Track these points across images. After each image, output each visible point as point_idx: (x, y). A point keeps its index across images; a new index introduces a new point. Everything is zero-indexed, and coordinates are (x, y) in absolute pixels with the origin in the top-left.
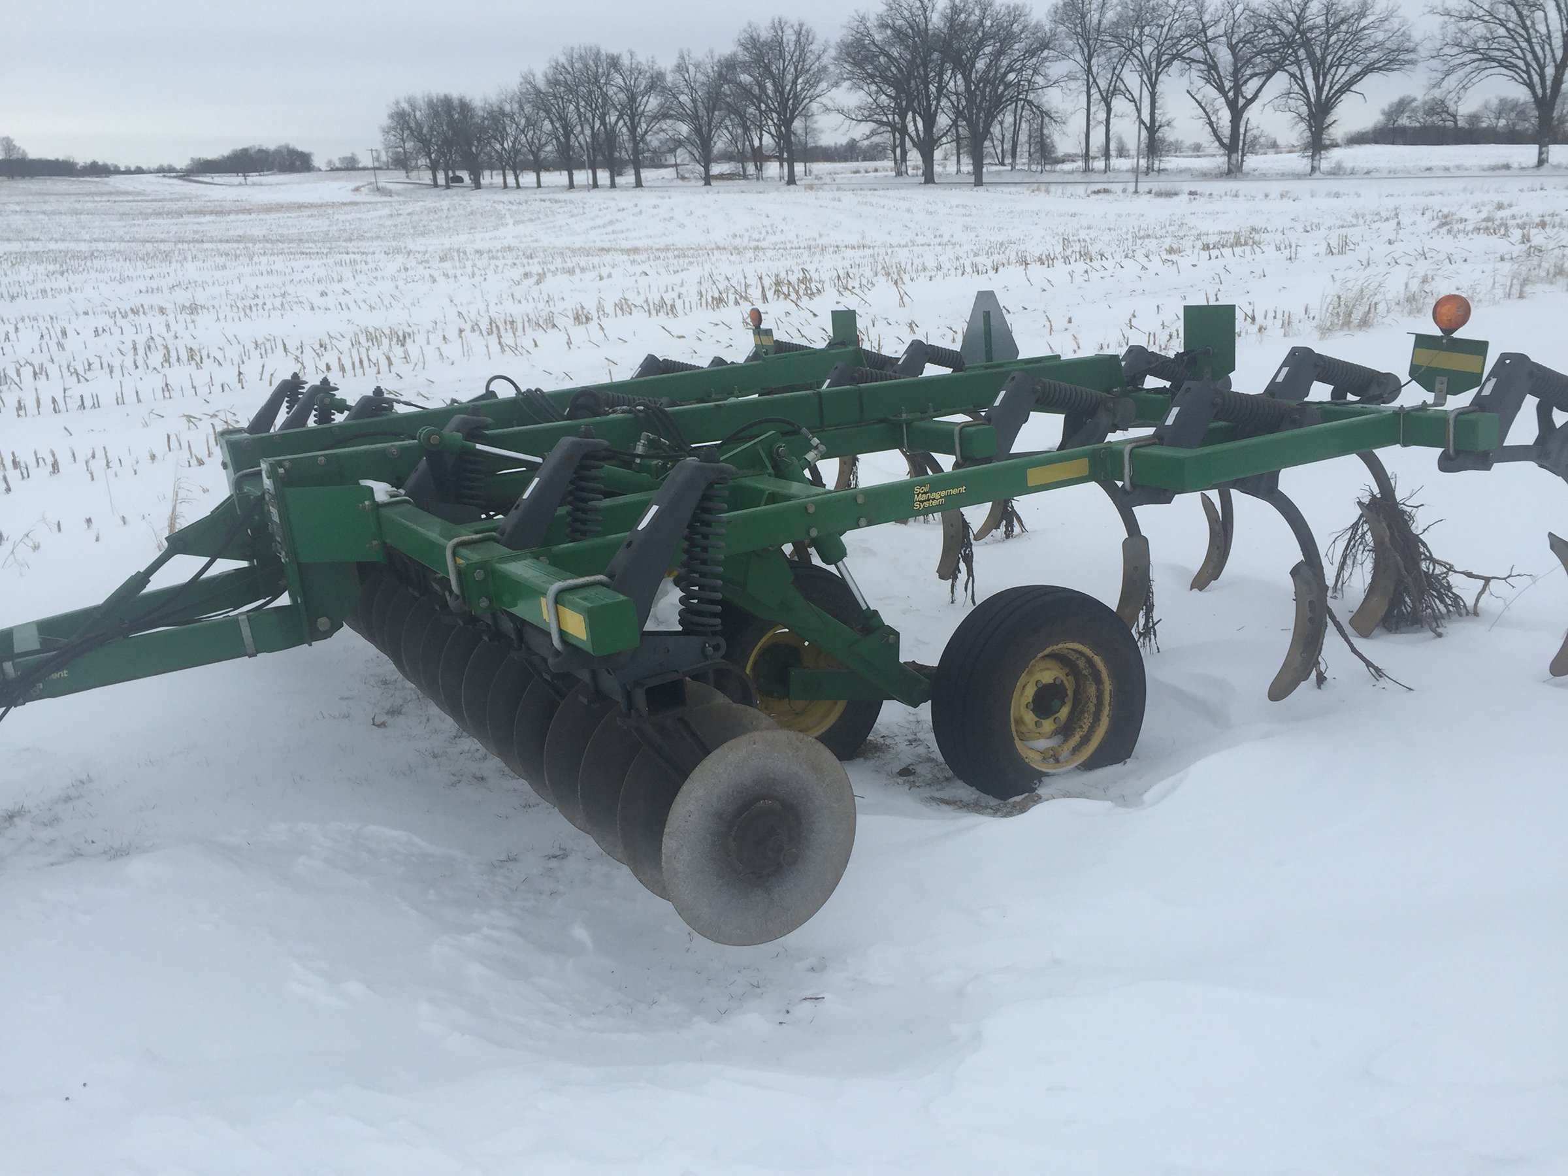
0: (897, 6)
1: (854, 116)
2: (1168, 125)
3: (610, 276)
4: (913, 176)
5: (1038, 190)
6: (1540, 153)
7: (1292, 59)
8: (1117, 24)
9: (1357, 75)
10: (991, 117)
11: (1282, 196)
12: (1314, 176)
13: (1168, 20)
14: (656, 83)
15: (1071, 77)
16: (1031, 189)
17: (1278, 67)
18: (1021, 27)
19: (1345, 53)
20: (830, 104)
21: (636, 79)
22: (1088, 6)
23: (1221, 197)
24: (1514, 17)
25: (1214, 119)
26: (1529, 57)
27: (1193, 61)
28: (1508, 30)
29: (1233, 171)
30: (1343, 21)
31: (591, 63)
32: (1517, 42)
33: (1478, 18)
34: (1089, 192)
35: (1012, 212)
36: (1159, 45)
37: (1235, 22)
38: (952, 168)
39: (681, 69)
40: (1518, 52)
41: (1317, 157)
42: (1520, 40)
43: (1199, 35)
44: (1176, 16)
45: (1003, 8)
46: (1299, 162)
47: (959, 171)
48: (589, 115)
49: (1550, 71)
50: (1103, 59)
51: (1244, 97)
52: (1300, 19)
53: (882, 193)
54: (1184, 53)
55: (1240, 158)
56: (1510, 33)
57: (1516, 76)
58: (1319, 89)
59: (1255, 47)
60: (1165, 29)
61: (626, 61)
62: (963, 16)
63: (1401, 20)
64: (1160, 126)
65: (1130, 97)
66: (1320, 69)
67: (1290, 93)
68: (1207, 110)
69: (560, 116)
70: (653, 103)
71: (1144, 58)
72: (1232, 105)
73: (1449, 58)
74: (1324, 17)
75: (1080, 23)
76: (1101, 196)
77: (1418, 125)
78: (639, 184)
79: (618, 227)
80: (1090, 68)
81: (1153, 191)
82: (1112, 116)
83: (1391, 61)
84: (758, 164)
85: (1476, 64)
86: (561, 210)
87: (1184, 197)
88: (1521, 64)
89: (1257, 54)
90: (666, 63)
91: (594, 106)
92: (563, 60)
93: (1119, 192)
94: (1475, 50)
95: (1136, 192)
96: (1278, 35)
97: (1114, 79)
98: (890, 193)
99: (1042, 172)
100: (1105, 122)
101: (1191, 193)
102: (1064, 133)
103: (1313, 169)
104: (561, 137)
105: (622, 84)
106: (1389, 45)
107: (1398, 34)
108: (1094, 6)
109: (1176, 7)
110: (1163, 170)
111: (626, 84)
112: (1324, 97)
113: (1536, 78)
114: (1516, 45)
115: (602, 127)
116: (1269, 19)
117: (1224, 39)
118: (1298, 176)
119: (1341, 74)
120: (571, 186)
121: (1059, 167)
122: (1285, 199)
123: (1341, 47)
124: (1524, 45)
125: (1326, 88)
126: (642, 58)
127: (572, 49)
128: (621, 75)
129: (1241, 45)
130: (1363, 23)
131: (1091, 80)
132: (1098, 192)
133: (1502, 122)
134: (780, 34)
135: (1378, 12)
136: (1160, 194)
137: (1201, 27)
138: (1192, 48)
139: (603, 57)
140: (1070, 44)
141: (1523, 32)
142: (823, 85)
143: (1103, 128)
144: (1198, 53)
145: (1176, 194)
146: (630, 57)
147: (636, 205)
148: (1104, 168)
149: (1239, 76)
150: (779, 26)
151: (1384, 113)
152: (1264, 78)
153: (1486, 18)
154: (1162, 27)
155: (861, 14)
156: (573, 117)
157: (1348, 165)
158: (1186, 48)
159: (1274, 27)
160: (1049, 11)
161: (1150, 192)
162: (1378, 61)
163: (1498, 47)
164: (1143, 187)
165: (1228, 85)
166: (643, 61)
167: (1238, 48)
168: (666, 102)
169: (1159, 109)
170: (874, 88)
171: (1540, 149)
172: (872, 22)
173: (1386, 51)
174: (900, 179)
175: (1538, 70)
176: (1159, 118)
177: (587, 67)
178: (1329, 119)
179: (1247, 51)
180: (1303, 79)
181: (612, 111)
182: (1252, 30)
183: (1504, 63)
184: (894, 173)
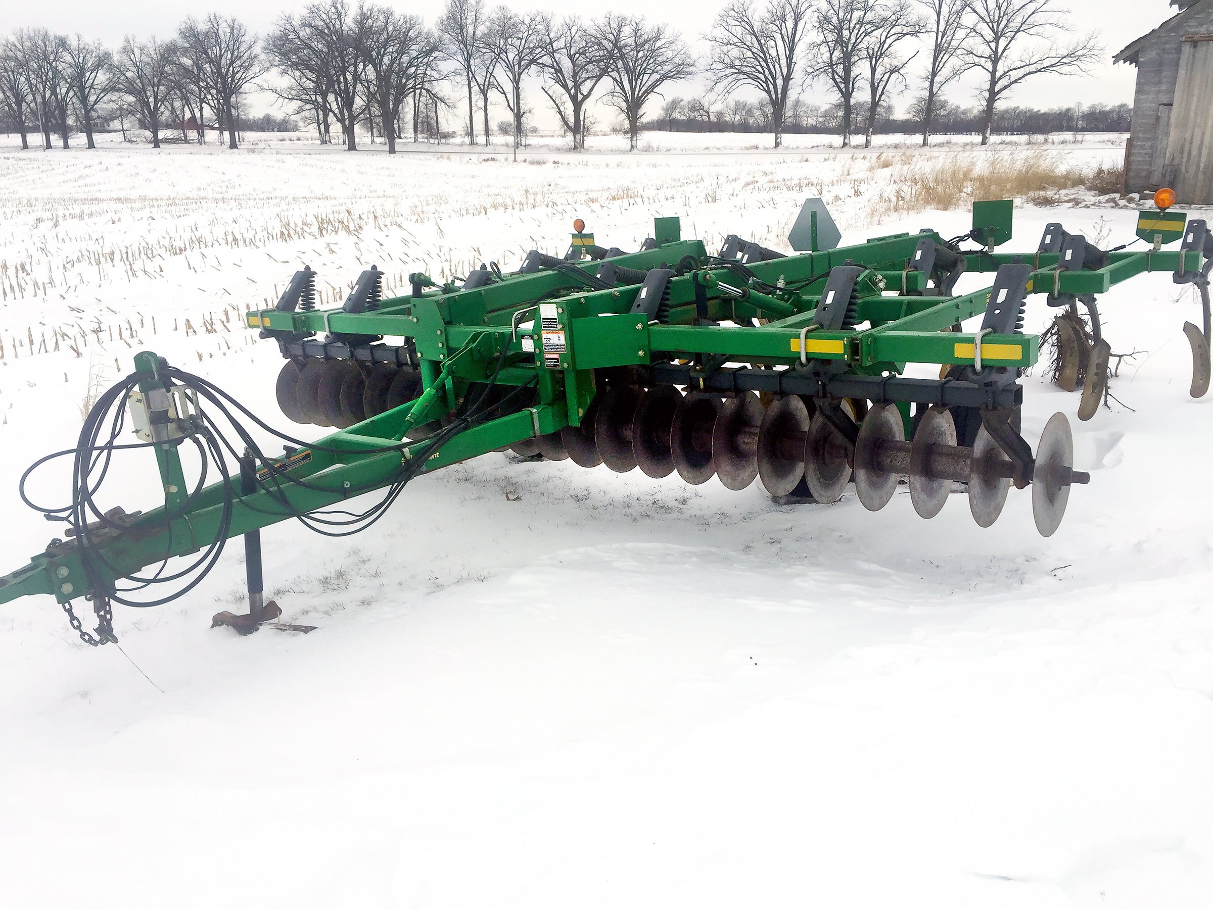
0: (316, 10)
1: (286, 95)
2: (530, 112)
3: (119, 220)
4: (335, 144)
5: (442, 157)
6: (777, 139)
7: (613, 67)
8: (488, 35)
9: (658, 81)
10: (398, 101)
11: (618, 165)
12: (633, 152)
13: (526, 34)
14: (103, 61)
15: (456, 73)
16: (436, 157)
17: (604, 72)
18: (416, 33)
19: (647, 65)
20: (265, 86)
21: (84, 58)
22: (465, 21)
23: (576, 166)
24: (756, 45)
25: (562, 109)
26: (767, 72)
27: (545, 65)
28: (753, 53)
29: (577, 147)
30: (646, 41)
31: (40, 42)
32: (759, 62)
33: (734, 44)
34: (481, 160)
35: (426, 174)
36: (519, 53)
37: (572, 39)
38: (368, 140)
39: (127, 50)
40: (759, 68)
41: (635, 139)
42: (761, 60)
43: (548, 47)
44: (530, 32)
45: (402, 18)
46: (622, 141)
47: (373, 142)
48: (40, 86)
49: (780, 82)
50: (478, 60)
51: (582, 94)
52: (617, 40)
53: (318, 156)
54: (537, 59)
55: (582, 138)
56: (754, 56)
57: (759, 85)
58: (633, 90)
59: (587, 57)
60: (523, 41)
61: (73, 43)
62: (370, 21)
63: (683, 42)
64: (524, 113)
65: (501, 90)
66: (634, 75)
67: (614, 92)
68: (557, 102)
69: (11, 86)
70: (102, 77)
71: (509, 61)
72: (574, 98)
73: (717, 71)
74: (634, 38)
75: (460, 33)
76: (490, 163)
77: (685, 118)
78: (91, 145)
79: (88, 181)
80: (469, 66)
81: (528, 161)
82: (488, 103)
83: (678, 72)
84: (201, 131)
85: (735, 76)
86: (30, 167)
87: (550, 165)
88: (762, 77)
89: (588, 63)
90: (113, 46)
91: (44, 78)
92: (13, 39)
93: (503, 160)
94: (733, 66)
95: (515, 160)
96: (603, 50)
97: (488, 76)
98: (323, 157)
99: (439, 144)
100: (483, 108)
101: (555, 162)
102: (455, 115)
103: (632, 147)
104: (13, 105)
105: (71, 61)
106: (676, 60)
107: (682, 52)
108: (469, 21)
109: (530, 26)
110: (529, 145)
111: (75, 61)
112: (636, 96)
113: (771, 87)
114: (758, 64)
115: (53, 97)
116: (596, 38)
117: (565, 50)
118: (623, 152)
119: (648, 80)
120: (25, 146)
121: (451, 140)
122: (620, 168)
123: (645, 61)
124: (763, 64)
125: (637, 90)
126: (89, 40)
127: (22, 31)
128: (70, 53)
129: (577, 55)
130: (658, 44)
131: (471, 75)
132: (488, 160)
133: (738, 117)
134: (217, 27)
135: (667, 37)
136: (532, 163)
137: (548, 41)
138: (542, 56)
139: (52, 38)
140: (453, 48)
141: (762, 55)
142: (256, 69)
143: (482, 113)
144: (547, 60)
145: (544, 163)
146: (77, 39)
147: (101, 163)
148: (485, 143)
149: (578, 79)
150: (214, 21)
151: (663, 109)
152: (594, 81)
153: (739, 44)
154: (521, 39)
155: (287, 15)
156: (25, 89)
157: (655, 145)
158: (538, 56)
159: (599, 44)
160: (437, 22)
161: (525, 161)
162: (670, 71)
163: (747, 64)
164: (520, 157)
165: (570, 84)
166: (90, 43)
167: (575, 58)
168: (114, 77)
169: (523, 100)
170: (297, 73)
171: (776, 135)
172: (296, 22)
173: (675, 65)
174: (324, 146)
175: (772, 82)
176: (523, 108)
177: (35, 45)
178: (640, 112)
179: (581, 60)
180: (622, 83)
181: (62, 83)
182: (584, 45)
183: (752, 76)
184: (319, 142)
